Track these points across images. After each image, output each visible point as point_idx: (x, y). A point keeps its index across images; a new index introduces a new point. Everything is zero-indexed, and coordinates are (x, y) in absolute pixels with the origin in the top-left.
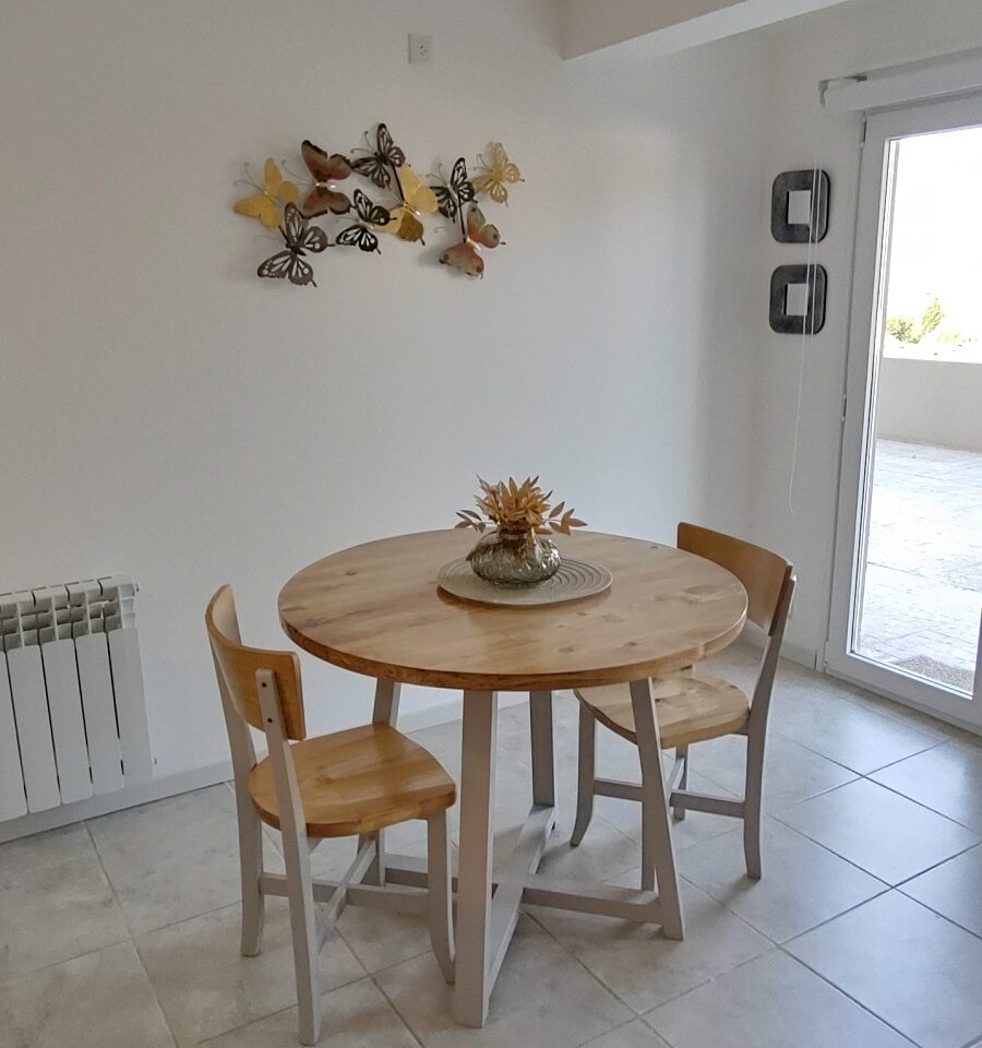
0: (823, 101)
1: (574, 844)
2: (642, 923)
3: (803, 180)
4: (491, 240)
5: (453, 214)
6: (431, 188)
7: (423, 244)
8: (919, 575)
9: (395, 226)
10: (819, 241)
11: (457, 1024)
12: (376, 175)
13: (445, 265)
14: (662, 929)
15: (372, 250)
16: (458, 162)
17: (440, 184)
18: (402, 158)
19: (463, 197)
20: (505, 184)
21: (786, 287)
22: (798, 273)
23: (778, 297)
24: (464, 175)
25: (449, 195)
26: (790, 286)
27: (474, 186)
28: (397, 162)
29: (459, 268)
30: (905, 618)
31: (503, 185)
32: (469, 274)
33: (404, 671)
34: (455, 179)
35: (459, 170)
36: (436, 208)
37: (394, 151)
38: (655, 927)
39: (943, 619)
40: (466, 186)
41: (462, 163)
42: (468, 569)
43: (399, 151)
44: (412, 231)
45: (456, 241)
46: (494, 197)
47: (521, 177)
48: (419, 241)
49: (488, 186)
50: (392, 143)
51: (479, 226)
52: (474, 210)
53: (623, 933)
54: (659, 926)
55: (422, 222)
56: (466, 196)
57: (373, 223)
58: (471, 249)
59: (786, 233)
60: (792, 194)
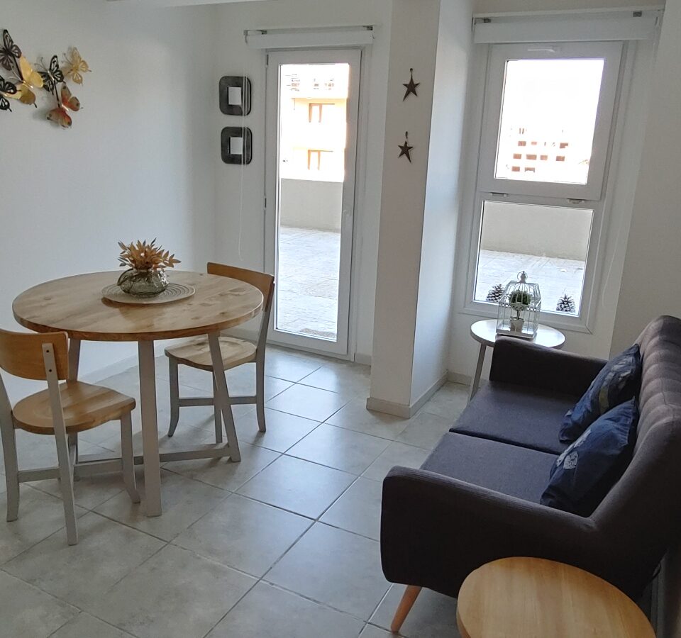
0: (246, 42)
1: (170, 435)
2: (219, 458)
3: (237, 81)
4: (75, 106)
5: (52, 89)
6: (39, 72)
7: (36, 106)
8: (292, 292)
9: (18, 95)
10: (248, 114)
11: (148, 517)
12: (4, 62)
13: (49, 121)
14: (230, 458)
15: (6, 109)
16: (53, 58)
17: (42, 70)
18: (20, 53)
19: (57, 79)
20: (80, 73)
21: (230, 139)
22: (237, 132)
23: (226, 145)
24: (57, 66)
25: (49, 78)
26: (231, 138)
27: (63, 74)
28: (17, 55)
29: (57, 123)
30: (292, 312)
31: (79, 73)
32: (63, 126)
33: (123, 336)
34: (52, 68)
35: (54, 62)
36: (42, 85)
37: (14, 48)
38: (226, 458)
39: (310, 311)
40: (58, 73)
41: (55, 59)
42: (119, 290)
43: (17, 48)
44: (28, 98)
45: (54, 106)
46: (75, 81)
47: (89, 69)
48: (33, 104)
49: (70, 74)
50: (12, 42)
51: (68, 98)
52: (65, 88)
53: (213, 464)
54: (228, 457)
55: (35, 93)
56: (59, 79)
57: (6, 92)
58: (63, 112)
59: (228, 109)
60: (230, 89)
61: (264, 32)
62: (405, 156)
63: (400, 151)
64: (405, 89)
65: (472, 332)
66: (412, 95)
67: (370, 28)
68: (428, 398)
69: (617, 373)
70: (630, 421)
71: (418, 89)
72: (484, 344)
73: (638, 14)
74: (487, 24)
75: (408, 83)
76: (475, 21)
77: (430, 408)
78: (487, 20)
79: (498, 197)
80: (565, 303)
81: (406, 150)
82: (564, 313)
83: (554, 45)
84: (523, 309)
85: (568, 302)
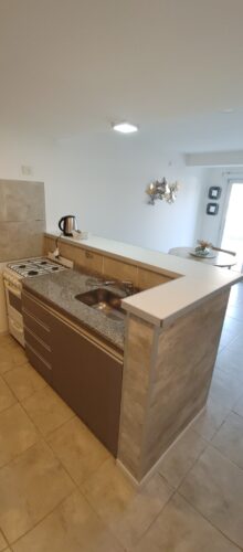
21: (210, 207)
23: (208, 209)
59: (211, 197)
60: (213, 191)
61: (229, 173)
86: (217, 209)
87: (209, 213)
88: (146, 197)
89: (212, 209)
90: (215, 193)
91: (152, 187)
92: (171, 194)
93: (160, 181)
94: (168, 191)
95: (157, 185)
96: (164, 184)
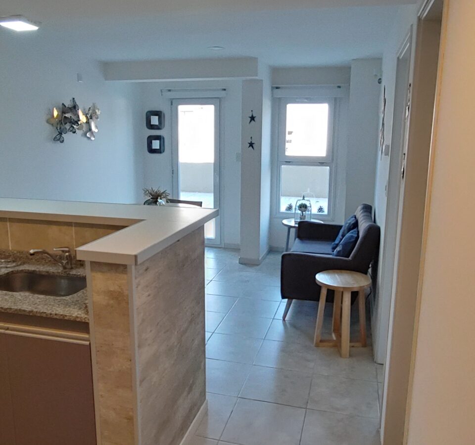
0: (162, 95)
3: (156, 113)
10: (162, 129)
15: (75, 133)
23: (149, 144)
26: (153, 141)
28: (78, 108)
37: (77, 105)
59: (151, 127)
60: (152, 117)
61: (170, 90)
62: (251, 147)
63: (249, 145)
64: (250, 119)
65: (283, 223)
66: (253, 121)
67: (225, 90)
68: (264, 258)
69: (350, 223)
70: (357, 232)
71: (255, 119)
72: (290, 227)
73: (339, 87)
74: (277, 90)
75: (251, 116)
76: (273, 88)
77: (267, 260)
78: (277, 88)
79: (287, 163)
80: (321, 209)
81: (251, 145)
82: (320, 213)
83: (307, 99)
84: (305, 211)
85: (322, 209)
86: (162, 145)
87: (152, 151)
88: (48, 130)
89: (156, 144)
90: (155, 120)
91: (56, 113)
92: (88, 123)
93: (68, 104)
94: (83, 119)
95: (64, 110)
96: (74, 108)
